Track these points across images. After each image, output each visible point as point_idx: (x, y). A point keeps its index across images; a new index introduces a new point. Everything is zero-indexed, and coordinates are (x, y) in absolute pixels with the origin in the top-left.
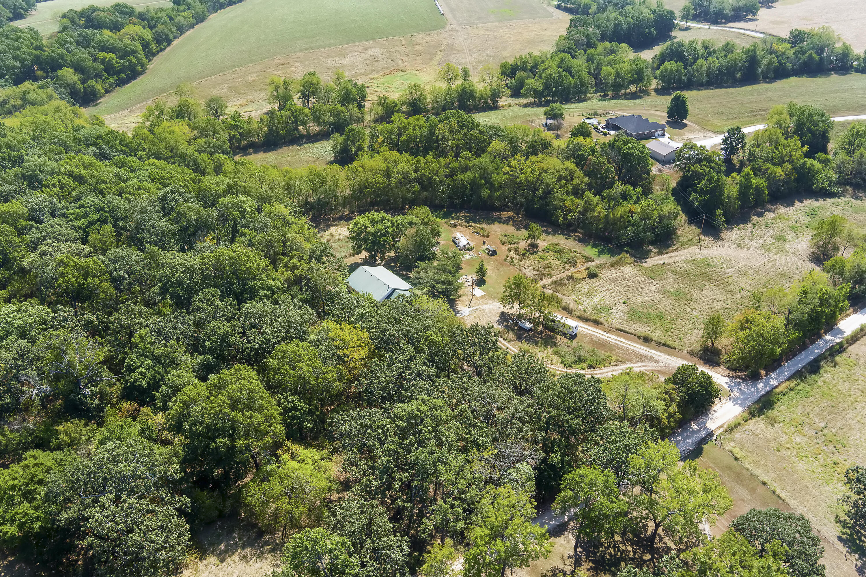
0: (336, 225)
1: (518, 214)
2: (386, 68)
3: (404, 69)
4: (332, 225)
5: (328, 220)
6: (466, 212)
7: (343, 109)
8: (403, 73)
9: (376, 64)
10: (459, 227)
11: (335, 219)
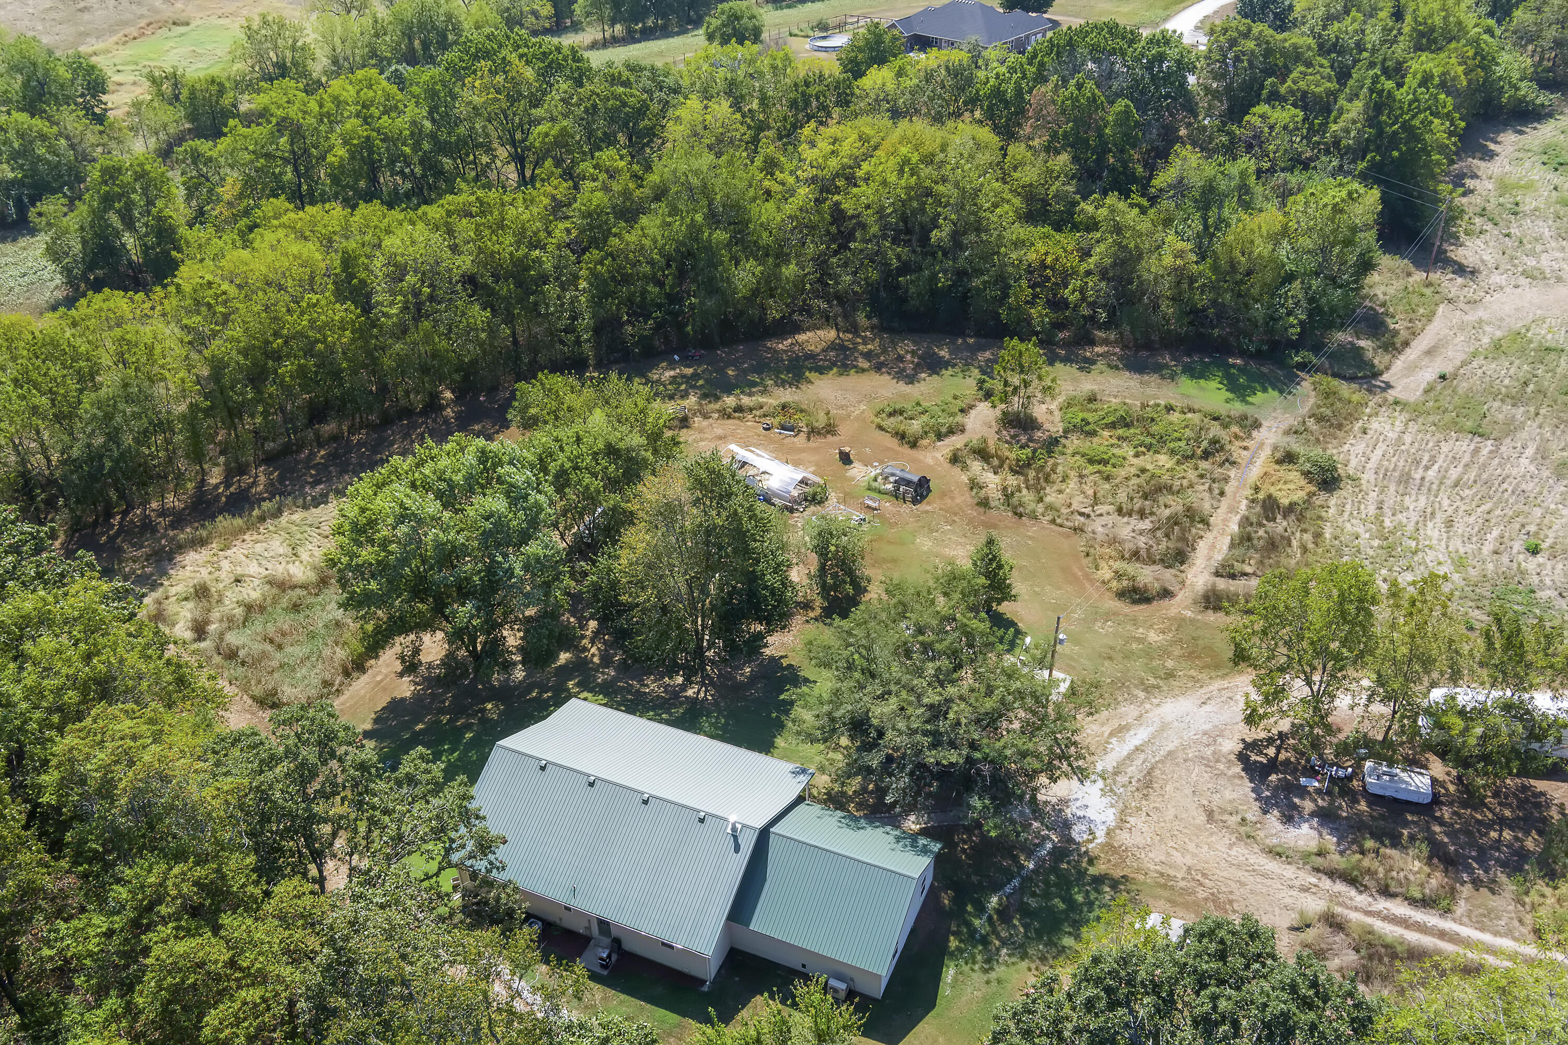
0: (200, 543)
1: (854, 329)
2: (125, 23)
3: (183, 17)
4: (181, 548)
5: (147, 526)
6: (672, 365)
7: (38, 124)
8: (182, 29)
9: (86, 16)
10: (697, 421)
11: (179, 520)
